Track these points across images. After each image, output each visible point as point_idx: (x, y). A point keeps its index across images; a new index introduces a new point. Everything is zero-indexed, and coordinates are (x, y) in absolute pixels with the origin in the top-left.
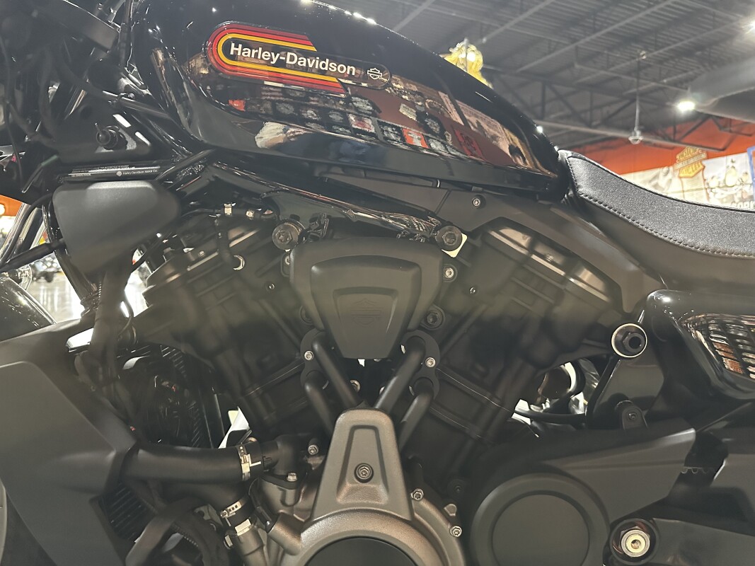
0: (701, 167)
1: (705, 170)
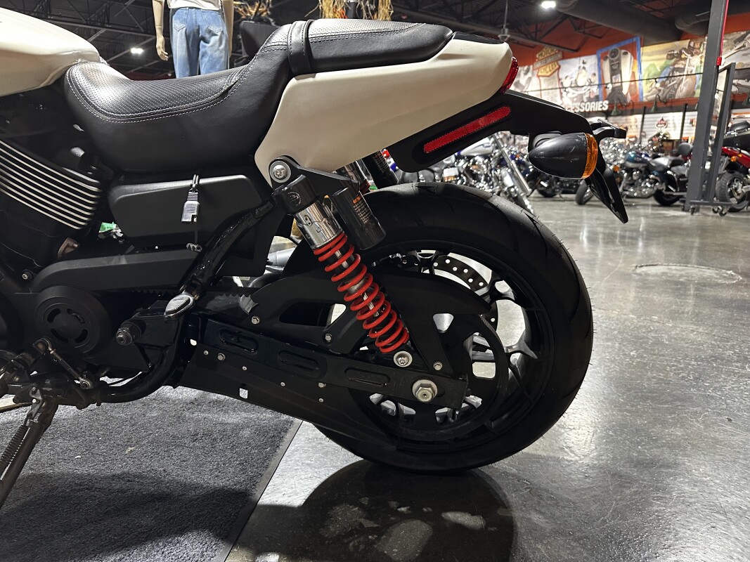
0: (557, 66)
1: (560, 70)
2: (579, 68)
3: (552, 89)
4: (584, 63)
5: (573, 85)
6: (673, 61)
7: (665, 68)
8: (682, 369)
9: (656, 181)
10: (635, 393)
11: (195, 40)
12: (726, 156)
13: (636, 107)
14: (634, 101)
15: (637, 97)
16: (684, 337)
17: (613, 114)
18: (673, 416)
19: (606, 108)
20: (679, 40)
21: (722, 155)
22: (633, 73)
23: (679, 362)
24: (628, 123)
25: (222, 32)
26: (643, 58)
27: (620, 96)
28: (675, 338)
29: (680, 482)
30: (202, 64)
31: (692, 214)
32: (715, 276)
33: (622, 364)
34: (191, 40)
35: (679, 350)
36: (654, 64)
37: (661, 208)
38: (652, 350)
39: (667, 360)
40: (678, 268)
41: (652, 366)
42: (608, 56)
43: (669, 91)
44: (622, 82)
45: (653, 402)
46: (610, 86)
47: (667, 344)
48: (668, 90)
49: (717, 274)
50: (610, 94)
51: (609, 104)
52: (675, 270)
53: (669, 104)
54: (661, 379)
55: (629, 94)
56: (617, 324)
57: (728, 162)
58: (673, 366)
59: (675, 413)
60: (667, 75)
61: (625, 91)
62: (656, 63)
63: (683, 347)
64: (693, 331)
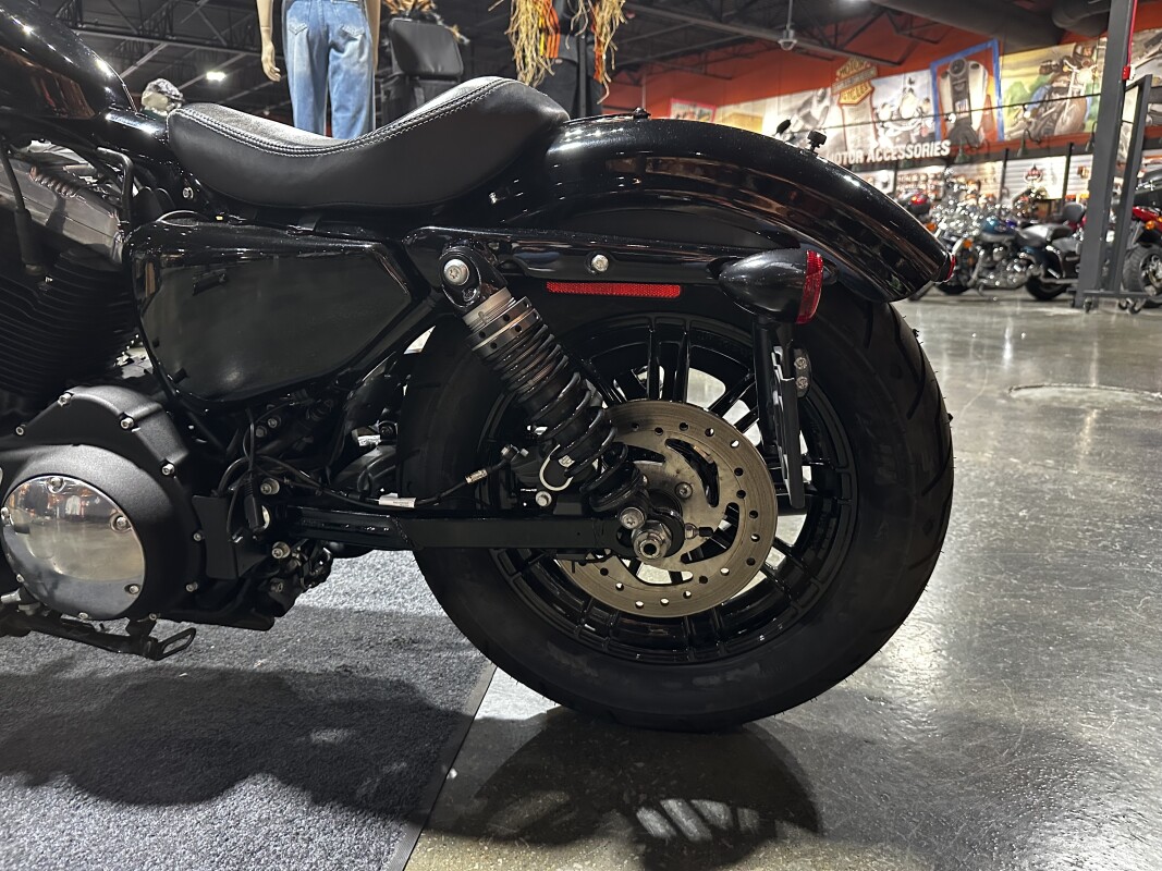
0: (870, 89)
1: (875, 94)
2: (904, 89)
3: (862, 124)
4: (911, 82)
5: (894, 118)
6: (1050, 77)
7: (1037, 88)
8: (1101, 534)
9: (1029, 262)
10: (1034, 570)
11: (322, 49)
12: (1138, 220)
13: (993, 150)
14: (990, 140)
15: (995, 133)
16: (1099, 489)
17: (957, 161)
18: (1097, 602)
19: (946, 153)
20: (1058, 43)
21: (1134, 220)
22: (988, 97)
23: (1096, 525)
24: (981, 174)
25: (364, 35)
26: (1003, 73)
27: (967, 132)
28: (1084, 491)
29: (1120, 697)
30: (333, 85)
31: (1088, 310)
32: (1135, 401)
33: (1009, 529)
34: (316, 47)
35: (1094, 508)
36: (1020, 83)
37: (1037, 304)
38: (1051, 508)
39: (1076, 522)
40: (1075, 390)
41: (1055, 531)
42: (949, 70)
43: (1044, 125)
44: (970, 111)
45: (1062, 583)
46: (953, 118)
47: (1074, 500)
48: (1042, 123)
49: (1137, 398)
50: (953, 130)
51: (951, 146)
52: (1070, 393)
53: (1044, 145)
54: (1071, 550)
55: (982, 129)
56: (993, 472)
57: (1142, 231)
58: (1088, 530)
59: (1099, 599)
60: (1041, 99)
61: (976, 125)
62: (1023, 80)
63: (1098, 504)
64: (1111, 481)
